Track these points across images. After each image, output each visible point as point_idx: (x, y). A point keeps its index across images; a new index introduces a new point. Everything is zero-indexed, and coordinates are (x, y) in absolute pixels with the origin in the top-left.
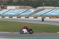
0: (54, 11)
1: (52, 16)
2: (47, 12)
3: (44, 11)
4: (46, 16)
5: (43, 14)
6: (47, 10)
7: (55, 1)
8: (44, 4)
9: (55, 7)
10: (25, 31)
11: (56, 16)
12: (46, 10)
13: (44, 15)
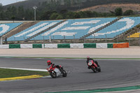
10: (56, 70)
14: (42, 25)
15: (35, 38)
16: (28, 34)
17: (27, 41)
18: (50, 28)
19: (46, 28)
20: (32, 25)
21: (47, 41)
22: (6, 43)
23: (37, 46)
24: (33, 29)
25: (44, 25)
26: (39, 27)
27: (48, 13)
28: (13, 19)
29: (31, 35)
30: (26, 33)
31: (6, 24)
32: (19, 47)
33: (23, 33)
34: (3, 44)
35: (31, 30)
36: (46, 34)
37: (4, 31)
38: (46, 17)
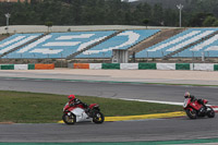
0: (46, 41)
1: (40, 61)
2: (21, 46)
3: (8, 43)
4: (17, 61)
5: (5, 54)
6: (20, 37)
7: (48, 5)
8: (7, 16)
9: (50, 25)
11: (54, 60)
12: (17, 39)
13: (10, 56)
14: (190, 34)
15: (180, 54)
16: (168, 47)
17: (166, 59)
18: (203, 39)
19: (196, 39)
20: (175, 33)
21: (198, 60)
22: (133, 60)
23: (183, 66)
24: (177, 40)
25: (194, 34)
26: (185, 37)
27: (201, 16)
28: (146, 23)
29: (173, 49)
30: (166, 45)
31: (134, 30)
32: (154, 67)
33: (162, 46)
34: (129, 62)
35: (174, 42)
36: (197, 48)
37: (131, 42)
38: (197, 22)
